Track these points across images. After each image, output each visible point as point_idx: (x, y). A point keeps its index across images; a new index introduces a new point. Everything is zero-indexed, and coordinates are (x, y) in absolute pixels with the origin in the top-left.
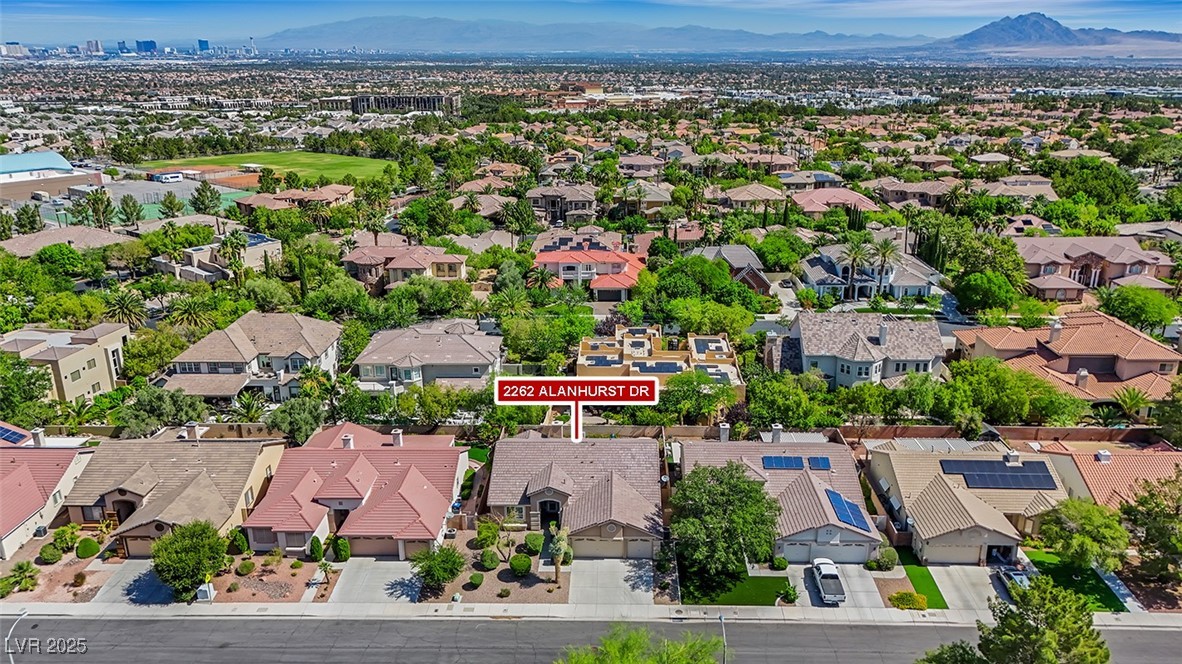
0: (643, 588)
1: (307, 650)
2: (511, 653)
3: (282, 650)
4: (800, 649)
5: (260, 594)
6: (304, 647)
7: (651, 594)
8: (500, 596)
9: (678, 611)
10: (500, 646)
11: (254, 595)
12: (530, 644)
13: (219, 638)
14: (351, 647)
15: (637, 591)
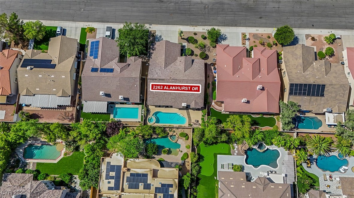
0: (158, 36)
1: (240, 16)
2: (191, 14)
3: (246, 16)
4: (123, 14)
5: (260, 36)
6: (241, 17)
7: (156, 34)
8: (196, 34)
9: (150, 28)
10: (194, 16)
11: (262, 35)
12: (187, 17)
13: (263, 21)
14: (230, 17)
15: (160, 35)
